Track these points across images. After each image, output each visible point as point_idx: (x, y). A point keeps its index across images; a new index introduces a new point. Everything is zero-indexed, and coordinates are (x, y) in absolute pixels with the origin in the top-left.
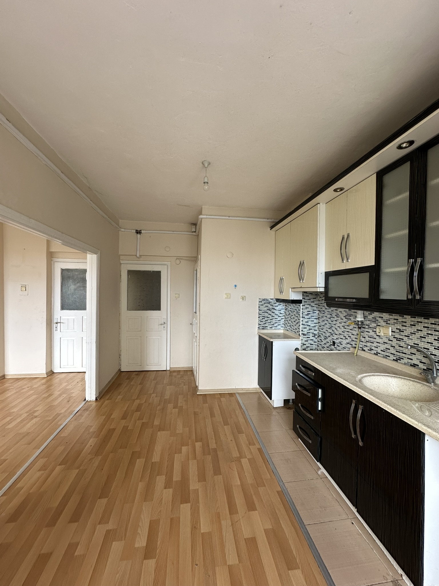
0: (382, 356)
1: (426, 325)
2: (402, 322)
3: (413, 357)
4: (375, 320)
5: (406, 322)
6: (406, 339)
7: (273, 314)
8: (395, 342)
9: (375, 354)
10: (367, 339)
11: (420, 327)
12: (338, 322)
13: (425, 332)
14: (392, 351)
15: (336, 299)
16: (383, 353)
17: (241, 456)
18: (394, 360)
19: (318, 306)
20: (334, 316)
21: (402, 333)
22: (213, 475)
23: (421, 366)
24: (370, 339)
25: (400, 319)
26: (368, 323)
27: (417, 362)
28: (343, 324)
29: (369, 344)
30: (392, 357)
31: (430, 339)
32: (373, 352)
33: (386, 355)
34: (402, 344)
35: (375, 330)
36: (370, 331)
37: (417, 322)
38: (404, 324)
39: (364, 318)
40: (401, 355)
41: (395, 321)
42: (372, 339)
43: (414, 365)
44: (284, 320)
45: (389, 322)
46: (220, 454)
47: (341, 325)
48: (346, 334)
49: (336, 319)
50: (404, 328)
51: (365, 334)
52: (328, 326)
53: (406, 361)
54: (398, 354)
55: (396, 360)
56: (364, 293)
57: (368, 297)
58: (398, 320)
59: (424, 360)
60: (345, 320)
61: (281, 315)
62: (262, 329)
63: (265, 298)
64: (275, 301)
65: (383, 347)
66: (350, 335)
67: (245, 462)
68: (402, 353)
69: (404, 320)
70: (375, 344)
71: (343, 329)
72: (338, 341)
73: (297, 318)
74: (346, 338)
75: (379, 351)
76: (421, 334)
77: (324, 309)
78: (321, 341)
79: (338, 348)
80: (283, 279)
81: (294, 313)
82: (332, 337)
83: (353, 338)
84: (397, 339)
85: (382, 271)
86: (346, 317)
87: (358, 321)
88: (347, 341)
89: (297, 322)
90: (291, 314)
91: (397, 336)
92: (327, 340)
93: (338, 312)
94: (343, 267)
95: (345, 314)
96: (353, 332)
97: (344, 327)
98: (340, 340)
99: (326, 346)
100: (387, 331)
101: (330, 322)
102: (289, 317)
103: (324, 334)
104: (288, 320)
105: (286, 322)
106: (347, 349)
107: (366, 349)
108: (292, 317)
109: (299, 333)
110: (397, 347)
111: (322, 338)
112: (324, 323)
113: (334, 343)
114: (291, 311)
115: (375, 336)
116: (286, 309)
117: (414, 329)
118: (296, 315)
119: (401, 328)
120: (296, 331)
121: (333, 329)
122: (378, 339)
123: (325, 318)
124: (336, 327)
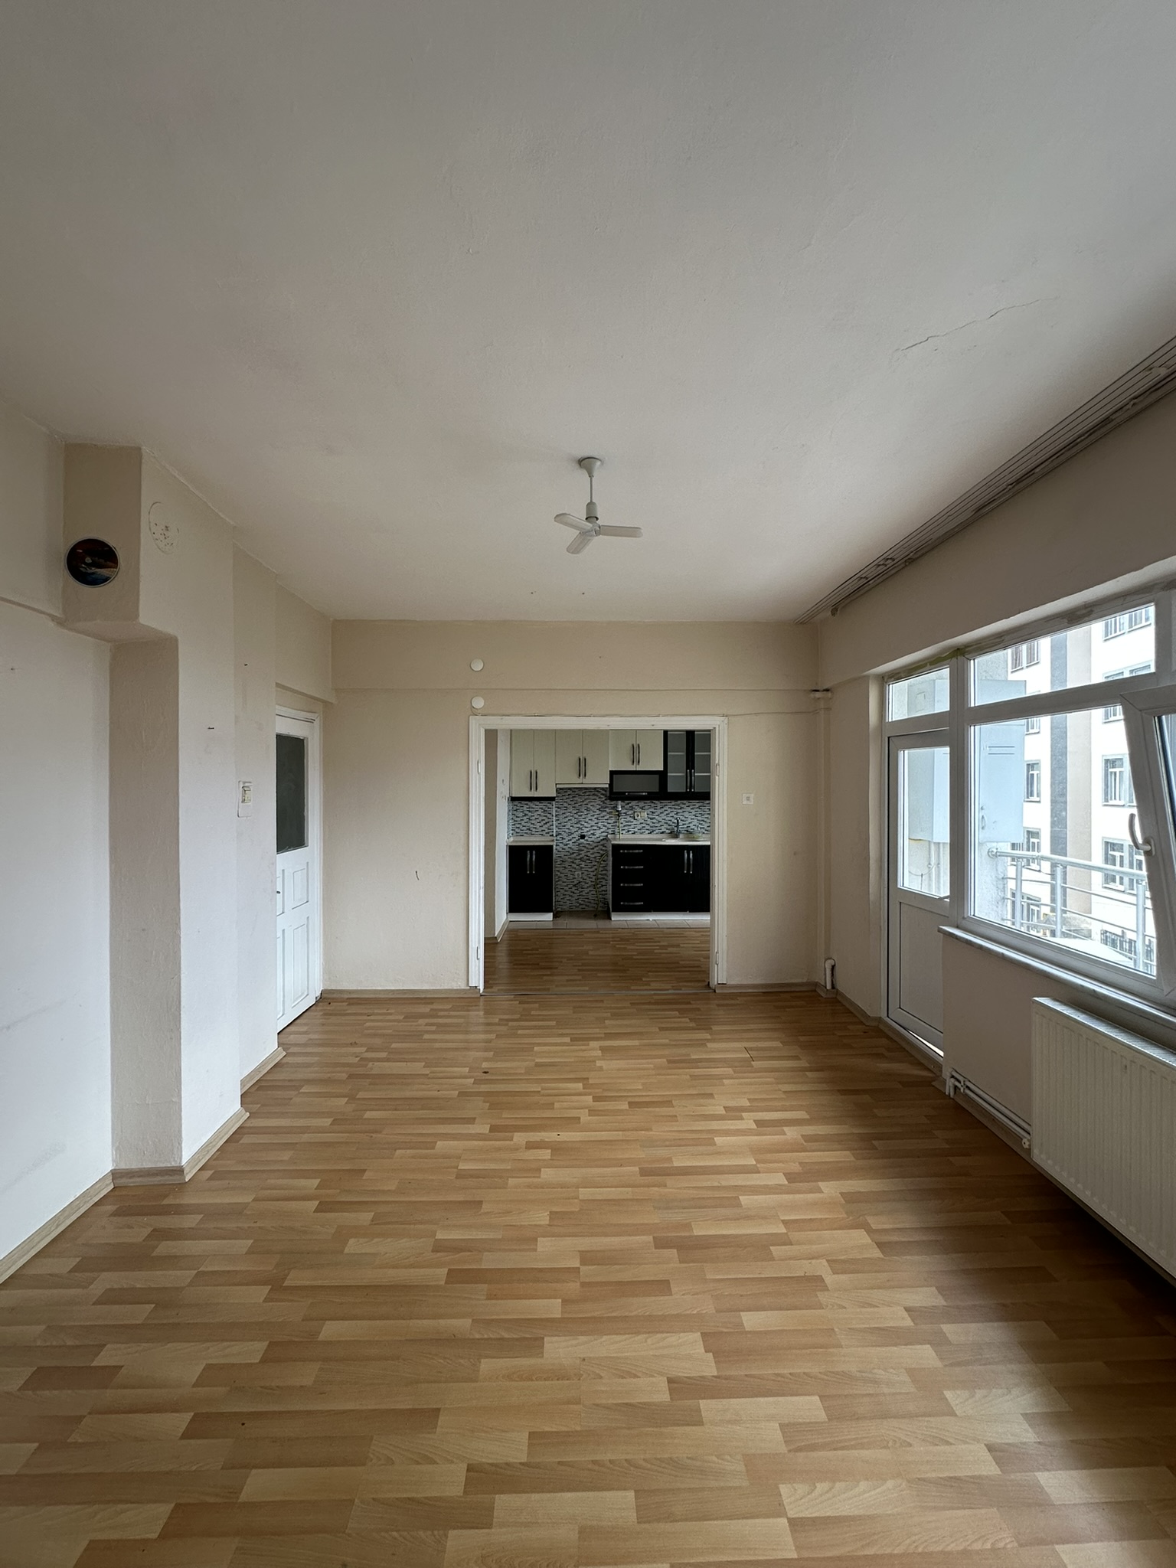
1: (670, 806)
2: (655, 806)
3: (662, 827)
4: (632, 808)
5: (658, 806)
6: (657, 817)
7: (511, 818)
8: (649, 821)
10: (625, 824)
11: (666, 808)
12: (589, 815)
13: (669, 810)
14: (648, 827)
15: (626, 794)
16: (639, 831)
20: (583, 810)
23: (668, 831)
24: (627, 823)
25: (653, 805)
26: (625, 811)
27: (665, 830)
28: (596, 816)
29: (626, 828)
30: (647, 832)
31: (672, 814)
32: (631, 832)
33: (642, 832)
34: (654, 821)
35: (632, 816)
36: (628, 817)
37: (665, 805)
38: (656, 808)
39: (622, 808)
41: (650, 807)
42: (629, 824)
43: (663, 833)
45: (644, 808)
47: (593, 818)
48: (599, 825)
49: (586, 812)
50: (656, 810)
51: (622, 821)
52: (574, 821)
53: (657, 831)
54: (652, 828)
56: (656, 789)
57: (658, 791)
58: (651, 805)
59: (669, 828)
60: (598, 812)
62: (511, 837)
65: (640, 827)
66: (606, 824)
70: (632, 826)
71: (596, 821)
72: (589, 833)
73: (544, 818)
74: (600, 828)
75: (636, 830)
76: (667, 812)
77: (565, 805)
78: (563, 839)
79: (590, 839)
80: (537, 772)
81: (538, 813)
82: (580, 831)
83: (609, 826)
84: (651, 819)
85: (669, 774)
86: (599, 809)
87: (618, 811)
88: (602, 830)
89: (544, 822)
90: (530, 814)
91: (651, 816)
92: (573, 836)
93: (589, 806)
94: (633, 768)
95: (598, 807)
96: (609, 821)
97: (597, 819)
98: (592, 832)
99: (570, 842)
100: (645, 815)
101: (576, 816)
102: (525, 818)
103: (567, 831)
104: (523, 822)
105: (518, 826)
106: (602, 838)
107: (624, 832)
108: (534, 818)
109: (551, 834)
110: (651, 824)
111: (565, 835)
112: (567, 819)
113: (583, 837)
114: (529, 811)
115: (632, 820)
116: (516, 810)
117: (663, 809)
118: (542, 814)
119: (653, 810)
120: (544, 833)
121: (583, 823)
122: (635, 821)
123: (568, 814)
124: (587, 820)
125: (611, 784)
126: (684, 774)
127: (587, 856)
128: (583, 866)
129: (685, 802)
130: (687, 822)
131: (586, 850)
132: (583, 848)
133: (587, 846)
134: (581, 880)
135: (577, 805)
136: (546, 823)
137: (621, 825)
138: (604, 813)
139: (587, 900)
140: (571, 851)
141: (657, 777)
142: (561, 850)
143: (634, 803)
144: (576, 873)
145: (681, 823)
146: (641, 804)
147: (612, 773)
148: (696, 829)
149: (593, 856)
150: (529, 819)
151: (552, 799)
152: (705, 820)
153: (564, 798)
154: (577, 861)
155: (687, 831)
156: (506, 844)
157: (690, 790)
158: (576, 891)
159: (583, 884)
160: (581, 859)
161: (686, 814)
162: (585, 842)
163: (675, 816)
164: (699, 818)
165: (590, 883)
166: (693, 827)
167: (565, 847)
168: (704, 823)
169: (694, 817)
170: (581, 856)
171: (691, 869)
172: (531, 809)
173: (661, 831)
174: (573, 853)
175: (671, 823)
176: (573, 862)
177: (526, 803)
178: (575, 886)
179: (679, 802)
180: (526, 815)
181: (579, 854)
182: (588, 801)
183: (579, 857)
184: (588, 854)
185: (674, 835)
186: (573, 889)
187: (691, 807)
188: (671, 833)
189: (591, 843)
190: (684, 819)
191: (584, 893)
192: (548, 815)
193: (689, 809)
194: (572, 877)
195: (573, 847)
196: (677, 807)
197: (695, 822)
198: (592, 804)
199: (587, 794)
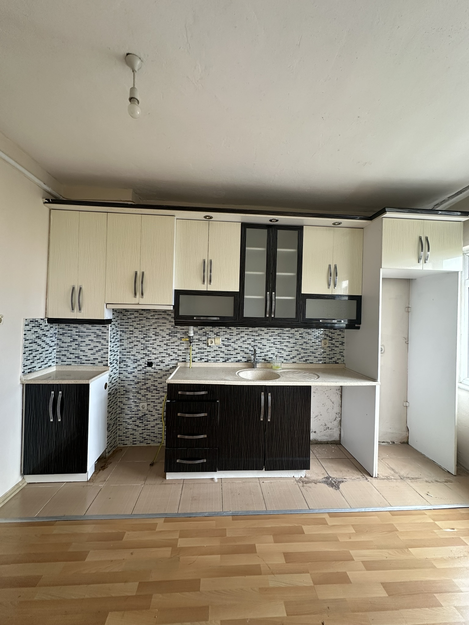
0: (213, 361)
1: (247, 333)
2: (230, 333)
3: (238, 356)
4: (206, 334)
5: (233, 333)
6: (232, 344)
7: (43, 345)
8: (224, 349)
9: (205, 361)
10: (197, 351)
11: (243, 334)
12: (158, 341)
13: (246, 337)
14: (222, 355)
15: (195, 318)
16: (213, 359)
17: (172, 545)
18: (223, 361)
19: (120, 325)
20: (151, 335)
21: (230, 341)
22: (198, 592)
23: (244, 360)
24: (200, 350)
25: (228, 331)
26: (197, 337)
27: (239, 358)
28: (165, 342)
29: (198, 355)
30: (222, 360)
31: (249, 341)
32: (203, 360)
33: (216, 360)
34: (230, 348)
35: (205, 342)
36: (200, 343)
37: (241, 331)
38: (232, 334)
39: (194, 334)
40: (229, 356)
41: (224, 333)
42: (202, 351)
43: (239, 361)
44: (56, 351)
45: (218, 334)
46: (154, 577)
47: (162, 344)
48: (169, 352)
49: (154, 337)
50: (231, 337)
51: (194, 347)
52: (140, 346)
53: (232, 359)
54: (227, 356)
55: (225, 361)
56: (228, 311)
57: (233, 315)
58: (226, 331)
59: (245, 356)
60: (168, 337)
61: (52, 344)
62: (28, 372)
63: (35, 318)
64: (47, 322)
65: (213, 354)
66: (176, 351)
67: (182, 543)
68: (230, 355)
69: (231, 331)
70: (206, 354)
71: (165, 347)
72: (157, 360)
73: (98, 344)
74: (169, 355)
75: (210, 358)
76: (243, 339)
77: (131, 328)
78: (127, 366)
79: (158, 367)
80: (80, 289)
81: (90, 338)
82: (147, 358)
83: (180, 353)
84: (226, 346)
85: (246, 297)
86: (169, 335)
87: (190, 337)
88: (172, 358)
89: (97, 349)
90: (80, 339)
91: (226, 343)
92: (138, 363)
93: (158, 330)
94: (203, 288)
95: (168, 332)
96: (180, 348)
97: (167, 345)
98: (160, 359)
99: (136, 370)
100: (219, 341)
101: (144, 342)
102: (73, 344)
103: (132, 357)
104: (70, 349)
105: (64, 353)
106: (171, 366)
107: (196, 360)
108: (84, 344)
109: (105, 363)
110: (226, 352)
111: (129, 362)
112: (132, 345)
113: (150, 364)
114: (79, 336)
115: (206, 347)
116: (63, 334)
117: (239, 336)
118: (95, 340)
119: (229, 337)
120: (96, 361)
121: (150, 349)
122: (209, 349)
123: (133, 339)
124: (155, 346)
125: (176, 306)
126: (262, 297)
127: (154, 386)
128: (149, 397)
129: (263, 329)
130: (265, 350)
131: (152, 379)
132: (149, 377)
133: (154, 374)
134: (147, 412)
135: (145, 329)
136: (99, 351)
137: (192, 352)
138: (175, 339)
139: (152, 435)
140: (136, 380)
141: (231, 299)
142: (124, 378)
143: (207, 329)
144: (141, 405)
145: (258, 351)
146: (216, 330)
147: (178, 293)
148: (274, 357)
149: (161, 386)
150: (78, 345)
151: (109, 321)
152: (285, 348)
153: (130, 321)
154: (143, 392)
155: (265, 360)
156: (19, 382)
157: (270, 315)
158: (140, 425)
159: (149, 416)
160: (147, 389)
161: (264, 342)
162: (153, 370)
163: (253, 344)
164: (278, 346)
165: (157, 416)
166: (271, 356)
167: (129, 376)
168: (283, 352)
169: (272, 345)
170: (147, 386)
171: (269, 417)
172: (81, 334)
173: (237, 359)
174: (138, 383)
175: (248, 351)
176: (138, 393)
177: (75, 325)
178: (139, 418)
179: (257, 329)
180: (74, 340)
181: (145, 384)
182: (156, 325)
183: (145, 387)
184: (156, 383)
185: (251, 364)
186: (138, 422)
187: (270, 334)
188: (247, 361)
189: (159, 371)
190: (261, 346)
191: (149, 427)
192: (102, 341)
193: (267, 336)
194: (136, 409)
195: (138, 376)
196: (254, 334)
197: (274, 350)
198: (162, 328)
199: (156, 317)
